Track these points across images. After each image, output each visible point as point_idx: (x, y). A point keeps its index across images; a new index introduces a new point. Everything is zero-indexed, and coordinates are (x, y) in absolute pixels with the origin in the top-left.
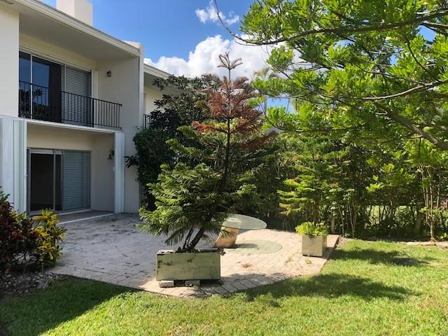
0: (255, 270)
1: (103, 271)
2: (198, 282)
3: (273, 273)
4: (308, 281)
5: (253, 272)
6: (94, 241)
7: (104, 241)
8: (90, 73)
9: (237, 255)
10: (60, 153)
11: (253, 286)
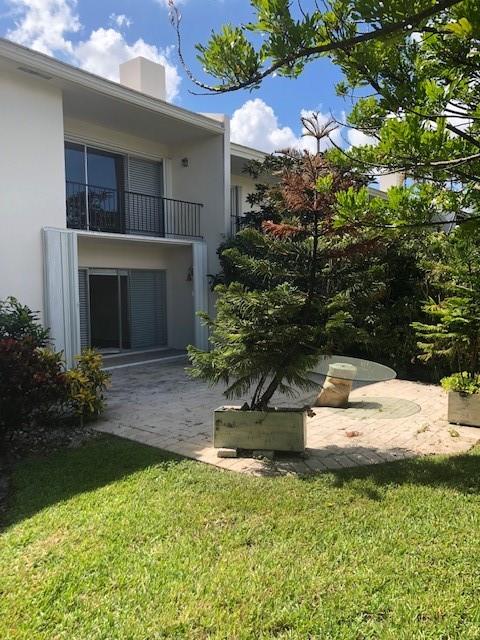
0: (363, 442)
1: (153, 430)
2: (271, 454)
3: (391, 447)
4: (440, 464)
5: (360, 444)
6: (157, 390)
7: (169, 390)
8: (161, 164)
9: (345, 418)
10: (126, 274)
11: (352, 464)
